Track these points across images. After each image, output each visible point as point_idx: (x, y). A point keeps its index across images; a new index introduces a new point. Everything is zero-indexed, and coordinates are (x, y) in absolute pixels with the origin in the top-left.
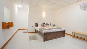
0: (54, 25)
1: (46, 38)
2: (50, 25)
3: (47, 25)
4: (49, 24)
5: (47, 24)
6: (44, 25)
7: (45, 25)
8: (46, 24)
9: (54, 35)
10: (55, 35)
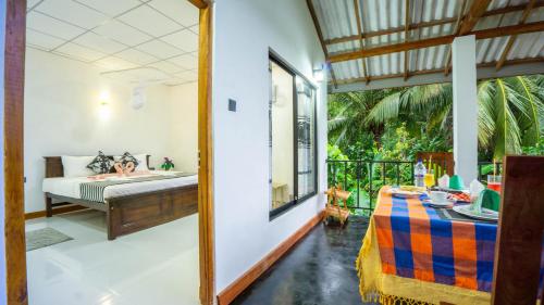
0: (168, 165)
1: (123, 223)
2: (142, 167)
3: (125, 162)
4: (141, 158)
5: (129, 161)
6: (104, 164)
7: (112, 163)
8: (117, 158)
9: (161, 205)
10: (166, 206)
